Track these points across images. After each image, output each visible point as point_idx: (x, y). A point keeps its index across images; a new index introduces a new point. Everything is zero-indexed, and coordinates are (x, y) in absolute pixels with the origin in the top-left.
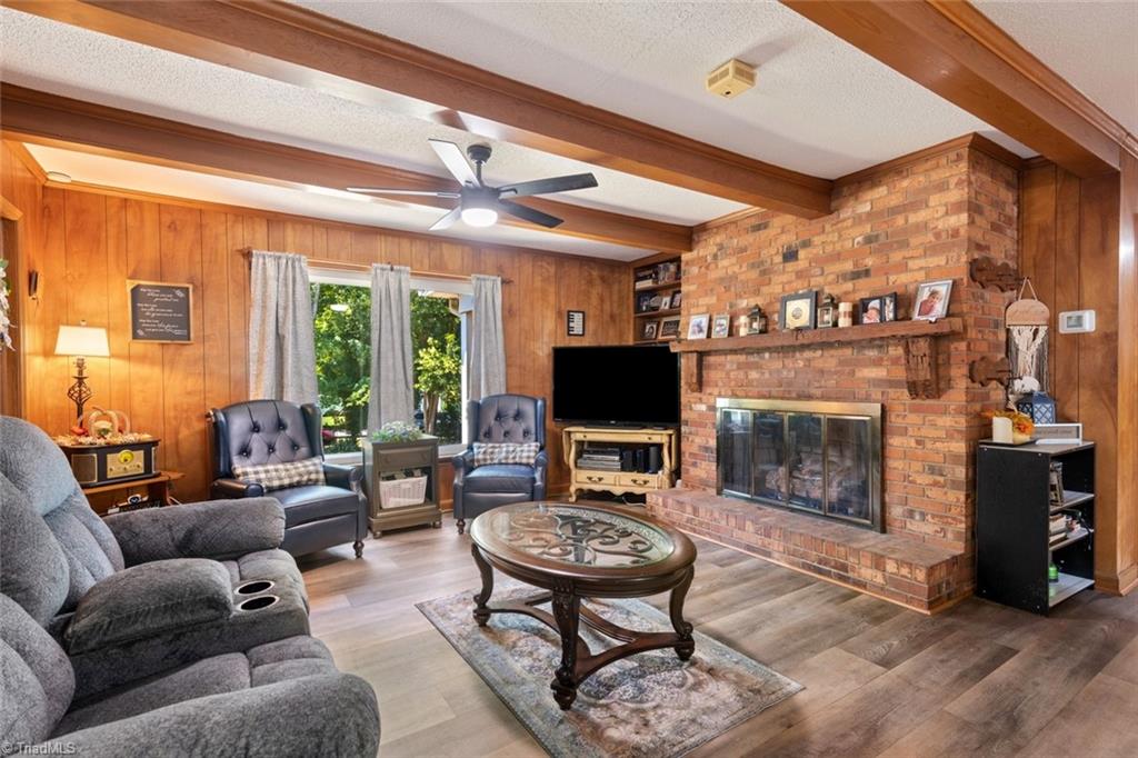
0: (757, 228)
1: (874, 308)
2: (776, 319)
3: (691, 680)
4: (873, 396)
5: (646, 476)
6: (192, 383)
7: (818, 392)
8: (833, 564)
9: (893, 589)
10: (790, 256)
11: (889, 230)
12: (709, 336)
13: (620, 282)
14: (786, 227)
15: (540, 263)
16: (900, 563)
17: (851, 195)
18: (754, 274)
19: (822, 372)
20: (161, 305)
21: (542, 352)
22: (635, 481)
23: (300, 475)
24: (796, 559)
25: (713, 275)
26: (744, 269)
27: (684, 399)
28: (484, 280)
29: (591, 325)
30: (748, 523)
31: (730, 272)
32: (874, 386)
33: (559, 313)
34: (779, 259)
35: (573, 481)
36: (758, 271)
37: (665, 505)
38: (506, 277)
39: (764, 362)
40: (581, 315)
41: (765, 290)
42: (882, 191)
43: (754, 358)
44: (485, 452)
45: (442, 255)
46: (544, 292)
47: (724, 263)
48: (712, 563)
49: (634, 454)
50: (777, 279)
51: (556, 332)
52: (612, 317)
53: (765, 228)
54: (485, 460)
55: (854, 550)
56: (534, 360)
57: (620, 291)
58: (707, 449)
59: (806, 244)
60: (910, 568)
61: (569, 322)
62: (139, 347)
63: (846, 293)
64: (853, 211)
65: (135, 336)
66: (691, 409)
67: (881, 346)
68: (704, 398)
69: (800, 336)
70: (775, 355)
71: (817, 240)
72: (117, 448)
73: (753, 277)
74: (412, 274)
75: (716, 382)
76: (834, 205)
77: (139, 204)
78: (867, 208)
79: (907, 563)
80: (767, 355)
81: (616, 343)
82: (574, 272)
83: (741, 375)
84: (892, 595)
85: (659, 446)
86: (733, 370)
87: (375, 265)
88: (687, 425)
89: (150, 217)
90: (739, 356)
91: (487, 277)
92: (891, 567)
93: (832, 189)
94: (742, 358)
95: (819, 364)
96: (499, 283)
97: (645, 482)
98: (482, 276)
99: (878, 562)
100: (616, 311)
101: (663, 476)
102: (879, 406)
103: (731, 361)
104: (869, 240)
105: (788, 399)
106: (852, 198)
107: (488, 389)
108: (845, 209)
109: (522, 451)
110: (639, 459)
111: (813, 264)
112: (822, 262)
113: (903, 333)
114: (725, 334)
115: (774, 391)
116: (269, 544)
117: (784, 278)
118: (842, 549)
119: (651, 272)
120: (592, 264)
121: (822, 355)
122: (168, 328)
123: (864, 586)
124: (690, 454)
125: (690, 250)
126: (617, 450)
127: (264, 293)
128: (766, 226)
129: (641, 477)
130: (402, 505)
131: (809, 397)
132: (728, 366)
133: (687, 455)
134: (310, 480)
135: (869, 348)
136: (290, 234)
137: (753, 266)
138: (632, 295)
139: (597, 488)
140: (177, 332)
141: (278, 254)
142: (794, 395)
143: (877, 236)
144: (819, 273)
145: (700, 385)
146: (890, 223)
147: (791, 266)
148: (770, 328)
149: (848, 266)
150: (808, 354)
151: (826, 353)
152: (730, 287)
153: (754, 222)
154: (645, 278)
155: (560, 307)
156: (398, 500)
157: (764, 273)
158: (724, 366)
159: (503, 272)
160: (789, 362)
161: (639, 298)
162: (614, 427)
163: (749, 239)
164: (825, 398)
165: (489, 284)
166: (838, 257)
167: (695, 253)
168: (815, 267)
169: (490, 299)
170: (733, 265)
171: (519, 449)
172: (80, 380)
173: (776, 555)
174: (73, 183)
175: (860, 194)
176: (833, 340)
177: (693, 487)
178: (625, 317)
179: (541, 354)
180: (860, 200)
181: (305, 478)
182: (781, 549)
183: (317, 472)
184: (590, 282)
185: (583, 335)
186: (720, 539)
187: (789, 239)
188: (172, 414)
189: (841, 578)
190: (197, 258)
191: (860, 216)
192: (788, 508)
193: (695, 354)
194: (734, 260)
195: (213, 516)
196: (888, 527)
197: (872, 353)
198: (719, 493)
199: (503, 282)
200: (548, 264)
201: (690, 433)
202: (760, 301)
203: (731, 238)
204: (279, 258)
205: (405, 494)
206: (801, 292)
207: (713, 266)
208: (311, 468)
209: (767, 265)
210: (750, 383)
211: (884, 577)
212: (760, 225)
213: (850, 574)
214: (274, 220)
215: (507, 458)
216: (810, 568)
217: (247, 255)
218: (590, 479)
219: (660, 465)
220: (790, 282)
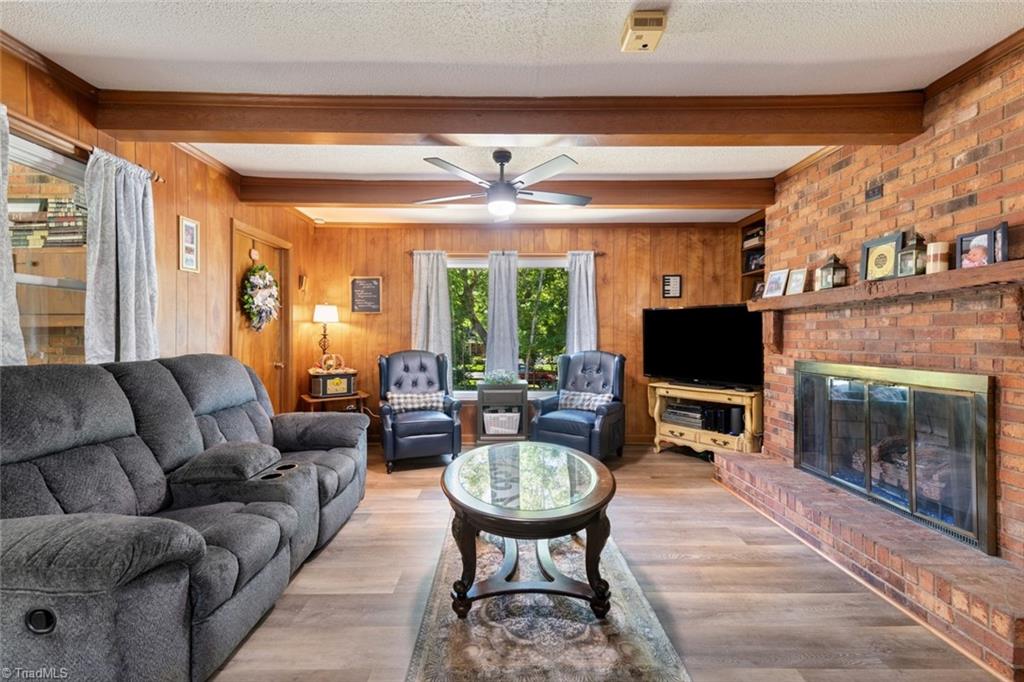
0: (839, 166)
1: (979, 246)
2: (858, 270)
3: (585, 636)
4: (981, 365)
5: (728, 437)
6: (382, 339)
7: (907, 358)
8: (886, 575)
9: (962, 633)
10: (875, 191)
11: (1005, 137)
12: (784, 294)
13: (725, 243)
14: (869, 159)
15: (634, 235)
16: (973, 599)
17: (950, 101)
18: (834, 220)
19: (912, 333)
20: (367, 290)
21: (634, 315)
22: (715, 441)
23: (426, 402)
24: (847, 559)
25: (794, 226)
26: (825, 215)
27: (766, 361)
28: (579, 255)
29: (689, 288)
30: (798, 503)
31: (810, 222)
32: (983, 351)
33: (654, 279)
34: (861, 198)
35: (658, 433)
36: (838, 216)
37: (728, 469)
38: (601, 250)
39: (844, 320)
40: (678, 278)
41: (845, 236)
42: (994, 85)
43: (833, 317)
44: (566, 399)
45: (544, 239)
46: (638, 260)
47: (805, 211)
48: (741, 537)
49: (716, 413)
50: (861, 222)
51: (650, 295)
52: (715, 278)
53: (847, 164)
54: (566, 405)
55: (913, 564)
56: (627, 322)
57: (725, 252)
58: (786, 416)
59: (894, 175)
60: (986, 611)
61: (664, 285)
62: (355, 316)
63: (943, 230)
64: (952, 123)
65: (353, 310)
66: (773, 372)
67: (991, 298)
68: (785, 359)
69: (874, 289)
70: (857, 312)
71: (905, 168)
72: (332, 376)
73: (834, 223)
74: (520, 256)
75: (796, 343)
76: (927, 120)
77: (357, 229)
78: (972, 112)
79: (982, 603)
80: (848, 312)
81: (719, 303)
82: (670, 239)
83: (821, 335)
84: (961, 640)
85: (742, 408)
86: (812, 330)
87: (491, 252)
88: (769, 388)
89: (362, 236)
90: (818, 314)
91: (581, 252)
92: (959, 601)
93: (925, 101)
94: (821, 316)
95: (907, 322)
96: (592, 256)
97: (725, 443)
98: (576, 252)
99: (942, 590)
100: (719, 271)
101: (744, 439)
102: (985, 379)
103: (810, 320)
104: (974, 156)
105: (871, 365)
106: (953, 105)
107: (580, 346)
108: (943, 121)
109: (596, 400)
110: (720, 419)
111: (901, 199)
112: (911, 194)
113: (1008, 278)
114: (800, 290)
115: (856, 354)
116: (347, 444)
117: (867, 220)
118: (896, 559)
119: (758, 229)
120: (692, 229)
121: (912, 312)
122: (369, 304)
123: (924, 615)
124: (772, 419)
125: (773, 202)
126: (699, 408)
127: (420, 278)
128: (847, 162)
129: (721, 437)
130: (500, 432)
131: (896, 364)
132: (808, 326)
133: (769, 420)
134: (432, 407)
135: (975, 300)
136: (438, 236)
137: (833, 211)
138: (739, 254)
139: (679, 442)
140: (374, 307)
141: (428, 252)
142: (878, 360)
143: (986, 149)
144: (909, 208)
145: (779, 344)
146: (1006, 127)
147: (876, 205)
148: (851, 280)
149: (946, 195)
150: (894, 310)
151: (916, 308)
152: (810, 236)
153: (835, 160)
154: (752, 236)
155: (655, 273)
156: (497, 429)
157: (845, 217)
158: (804, 325)
159: (597, 246)
160: (872, 320)
161: (748, 258)
162: (699, 384)
163: (830, 180)
164: (916, 365)
165: (583, 258)
166: (933, 185)
167: (777, 205)
168: (904, 202)
169: (583, 271)
170: (814, 212)
171: (594, 398)
172: (325, 336)
173: (825, 547)
174: (326, 223)
175: (963, 97)
176: (912, 293)
177: (774, 455)
178: (732, 278)
179: (634, 316)
180: (963, 104)
181: (429, 405)
182: (830, 542)
183: (438, 402)
184: (689, 247)
185: (680, 297)
186: (773, 515)
187: (874, 172)
188: (371, 357)
189: (896, 597)
190: (385, 259)
191: (962, 127)
192: (869, 497)
193: (772, 313)
194: (814, 206)
195: (321, 421)
196: (1003, 549)
197: (980, 307)
198: (797, 465)
199: (596, 256)
200: (643, 234)
201: (772, 397)
202: (840, 251)
203: (812, 183)
204: (429, 254)
205: (502, 425)
206: (886, 234)
207: (794, 216)
208: (434, 399)
209: (849, 208)
210: (829, 346)
211: (950, 611)
212: (842, 162)
213: (907, 595)
214: (428, 229)
215: (582, 405)
216: (860, 573)
217: (411, 254)
218: (672, 432)
219: (742, 428)
220: (874, 224)
